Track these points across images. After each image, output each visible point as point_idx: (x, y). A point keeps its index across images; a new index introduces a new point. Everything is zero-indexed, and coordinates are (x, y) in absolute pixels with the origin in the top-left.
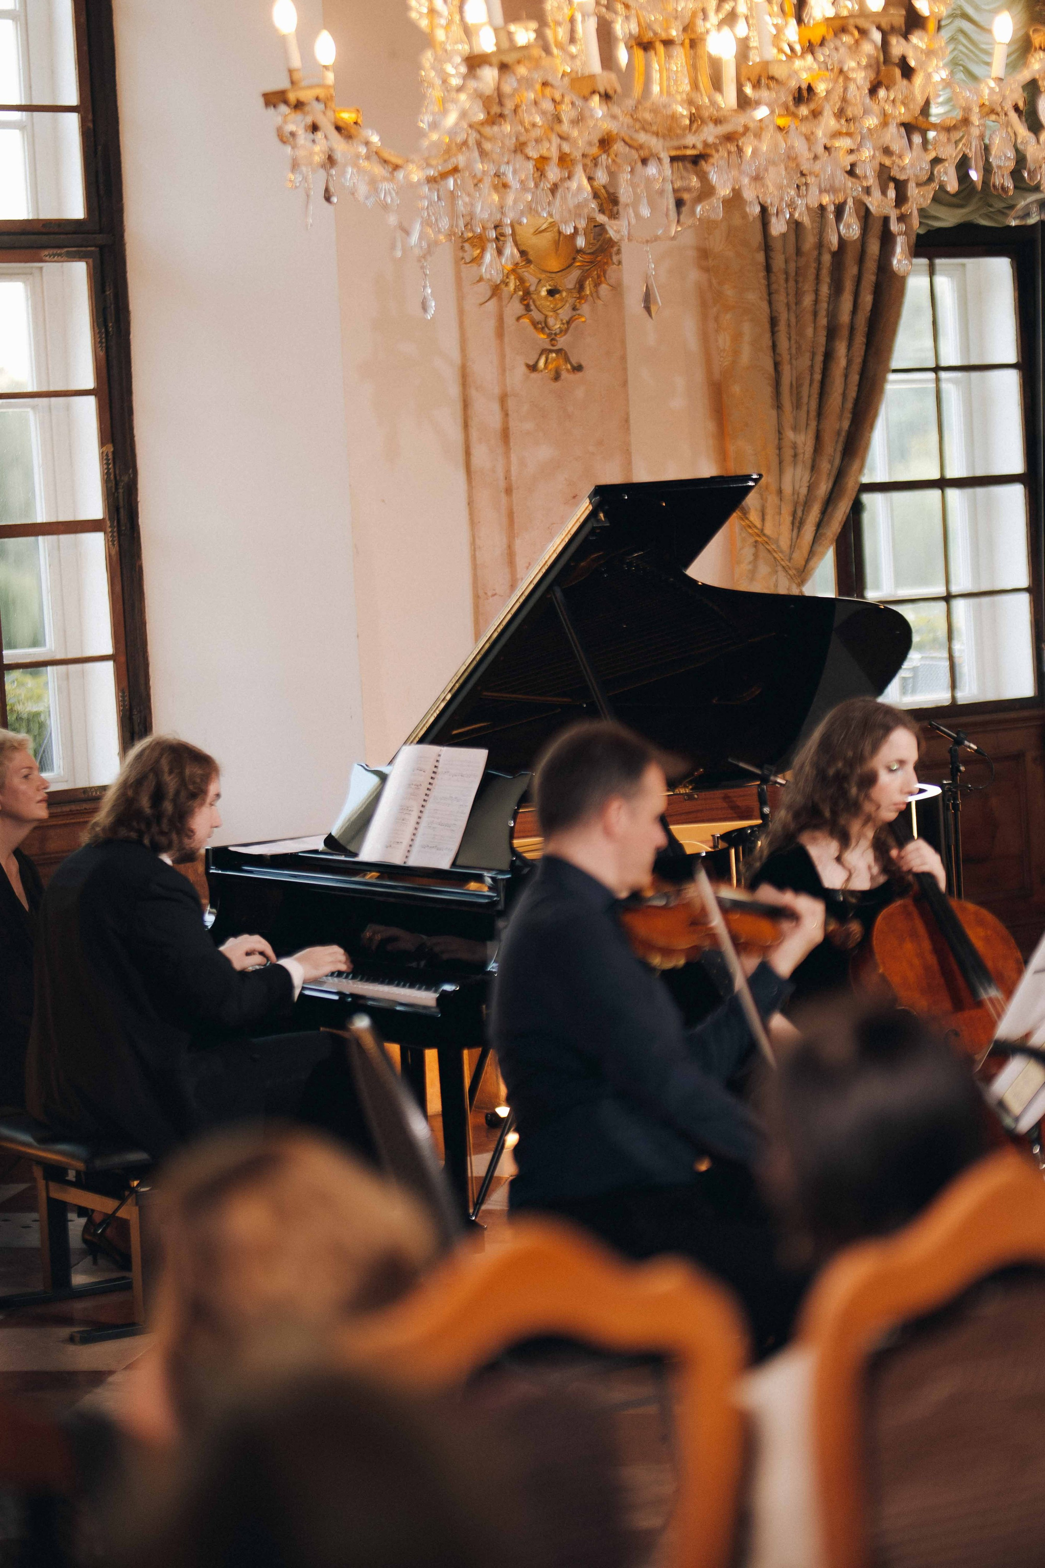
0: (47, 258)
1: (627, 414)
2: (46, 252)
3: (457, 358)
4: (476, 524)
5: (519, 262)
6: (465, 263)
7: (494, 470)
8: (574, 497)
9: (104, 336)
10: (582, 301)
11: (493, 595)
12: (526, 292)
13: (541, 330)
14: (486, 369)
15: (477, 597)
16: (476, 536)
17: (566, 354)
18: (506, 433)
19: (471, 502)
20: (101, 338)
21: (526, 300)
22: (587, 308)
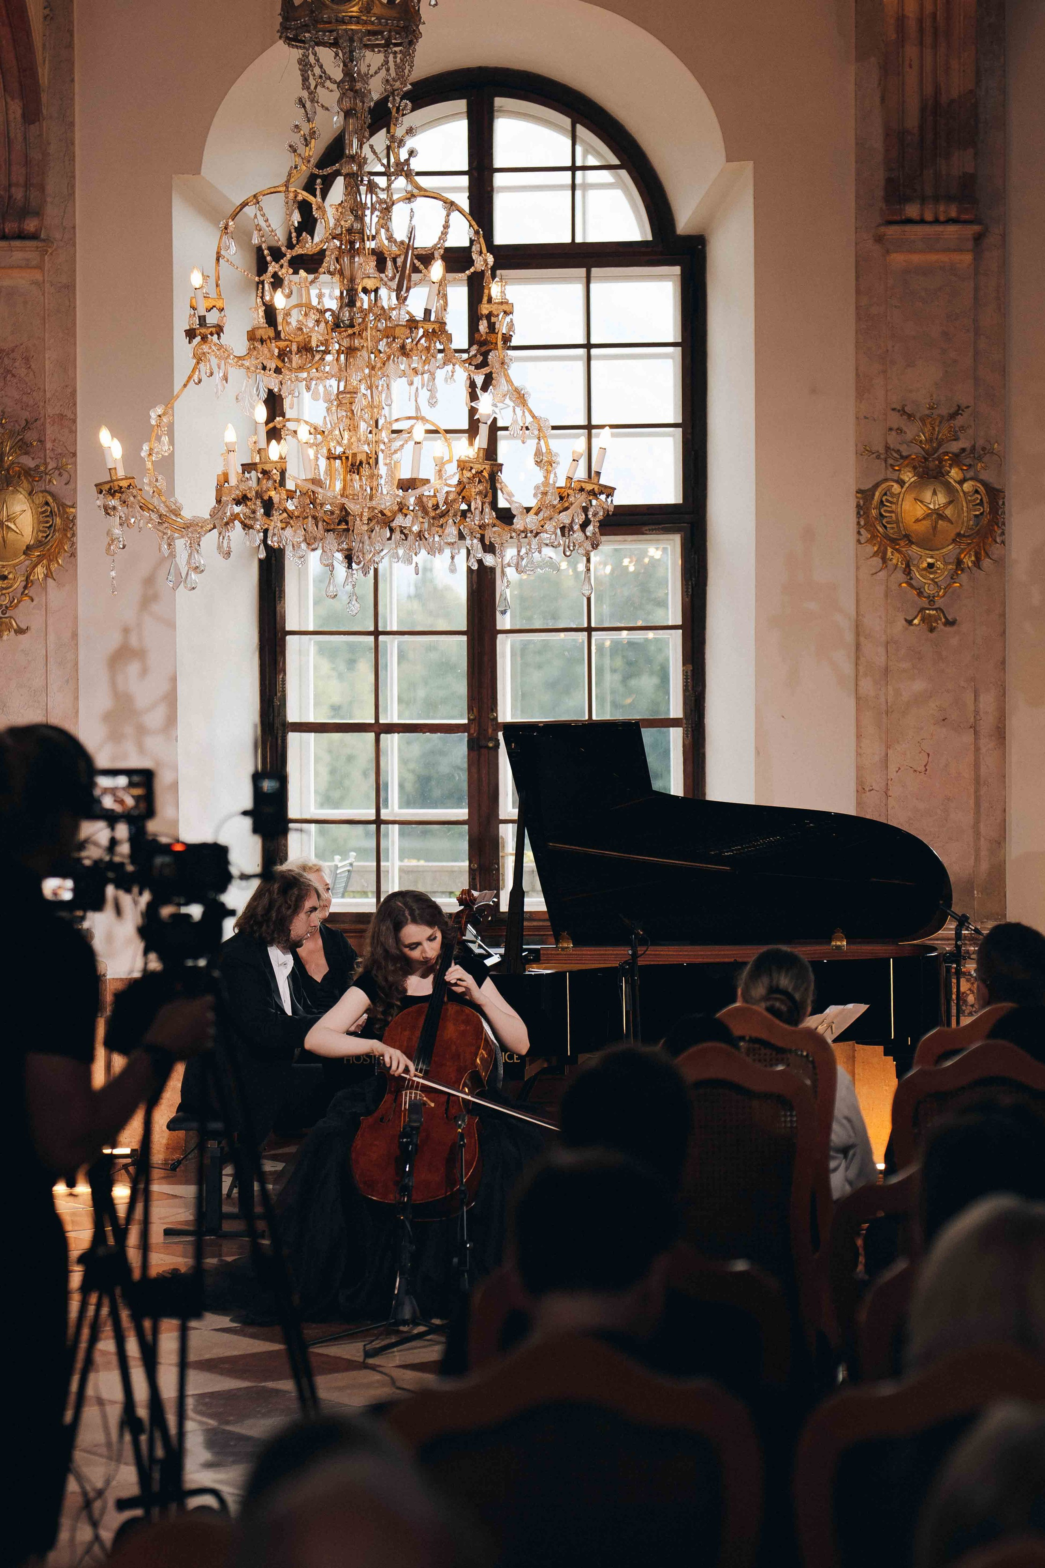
0: (648, 532)
1: (1004, 658)
2: (647, 528)
3: (855, 613)
4: (859, 736)
5: (902, 543)
6: (861, 543)
7: (877, 697)
8: (944, 720)
9: (690, 587)
10: (959, 572)
11: (870, 790)
12: (908, 566)
13: (920, 594)
14: (874, 622)
15: (857, 791)
16: (858, 746)
17: (943, 612)
18: (887, 670)
19: (858, 720)
20: (687, 588)
21: (907, 571)
22: (964, 577)
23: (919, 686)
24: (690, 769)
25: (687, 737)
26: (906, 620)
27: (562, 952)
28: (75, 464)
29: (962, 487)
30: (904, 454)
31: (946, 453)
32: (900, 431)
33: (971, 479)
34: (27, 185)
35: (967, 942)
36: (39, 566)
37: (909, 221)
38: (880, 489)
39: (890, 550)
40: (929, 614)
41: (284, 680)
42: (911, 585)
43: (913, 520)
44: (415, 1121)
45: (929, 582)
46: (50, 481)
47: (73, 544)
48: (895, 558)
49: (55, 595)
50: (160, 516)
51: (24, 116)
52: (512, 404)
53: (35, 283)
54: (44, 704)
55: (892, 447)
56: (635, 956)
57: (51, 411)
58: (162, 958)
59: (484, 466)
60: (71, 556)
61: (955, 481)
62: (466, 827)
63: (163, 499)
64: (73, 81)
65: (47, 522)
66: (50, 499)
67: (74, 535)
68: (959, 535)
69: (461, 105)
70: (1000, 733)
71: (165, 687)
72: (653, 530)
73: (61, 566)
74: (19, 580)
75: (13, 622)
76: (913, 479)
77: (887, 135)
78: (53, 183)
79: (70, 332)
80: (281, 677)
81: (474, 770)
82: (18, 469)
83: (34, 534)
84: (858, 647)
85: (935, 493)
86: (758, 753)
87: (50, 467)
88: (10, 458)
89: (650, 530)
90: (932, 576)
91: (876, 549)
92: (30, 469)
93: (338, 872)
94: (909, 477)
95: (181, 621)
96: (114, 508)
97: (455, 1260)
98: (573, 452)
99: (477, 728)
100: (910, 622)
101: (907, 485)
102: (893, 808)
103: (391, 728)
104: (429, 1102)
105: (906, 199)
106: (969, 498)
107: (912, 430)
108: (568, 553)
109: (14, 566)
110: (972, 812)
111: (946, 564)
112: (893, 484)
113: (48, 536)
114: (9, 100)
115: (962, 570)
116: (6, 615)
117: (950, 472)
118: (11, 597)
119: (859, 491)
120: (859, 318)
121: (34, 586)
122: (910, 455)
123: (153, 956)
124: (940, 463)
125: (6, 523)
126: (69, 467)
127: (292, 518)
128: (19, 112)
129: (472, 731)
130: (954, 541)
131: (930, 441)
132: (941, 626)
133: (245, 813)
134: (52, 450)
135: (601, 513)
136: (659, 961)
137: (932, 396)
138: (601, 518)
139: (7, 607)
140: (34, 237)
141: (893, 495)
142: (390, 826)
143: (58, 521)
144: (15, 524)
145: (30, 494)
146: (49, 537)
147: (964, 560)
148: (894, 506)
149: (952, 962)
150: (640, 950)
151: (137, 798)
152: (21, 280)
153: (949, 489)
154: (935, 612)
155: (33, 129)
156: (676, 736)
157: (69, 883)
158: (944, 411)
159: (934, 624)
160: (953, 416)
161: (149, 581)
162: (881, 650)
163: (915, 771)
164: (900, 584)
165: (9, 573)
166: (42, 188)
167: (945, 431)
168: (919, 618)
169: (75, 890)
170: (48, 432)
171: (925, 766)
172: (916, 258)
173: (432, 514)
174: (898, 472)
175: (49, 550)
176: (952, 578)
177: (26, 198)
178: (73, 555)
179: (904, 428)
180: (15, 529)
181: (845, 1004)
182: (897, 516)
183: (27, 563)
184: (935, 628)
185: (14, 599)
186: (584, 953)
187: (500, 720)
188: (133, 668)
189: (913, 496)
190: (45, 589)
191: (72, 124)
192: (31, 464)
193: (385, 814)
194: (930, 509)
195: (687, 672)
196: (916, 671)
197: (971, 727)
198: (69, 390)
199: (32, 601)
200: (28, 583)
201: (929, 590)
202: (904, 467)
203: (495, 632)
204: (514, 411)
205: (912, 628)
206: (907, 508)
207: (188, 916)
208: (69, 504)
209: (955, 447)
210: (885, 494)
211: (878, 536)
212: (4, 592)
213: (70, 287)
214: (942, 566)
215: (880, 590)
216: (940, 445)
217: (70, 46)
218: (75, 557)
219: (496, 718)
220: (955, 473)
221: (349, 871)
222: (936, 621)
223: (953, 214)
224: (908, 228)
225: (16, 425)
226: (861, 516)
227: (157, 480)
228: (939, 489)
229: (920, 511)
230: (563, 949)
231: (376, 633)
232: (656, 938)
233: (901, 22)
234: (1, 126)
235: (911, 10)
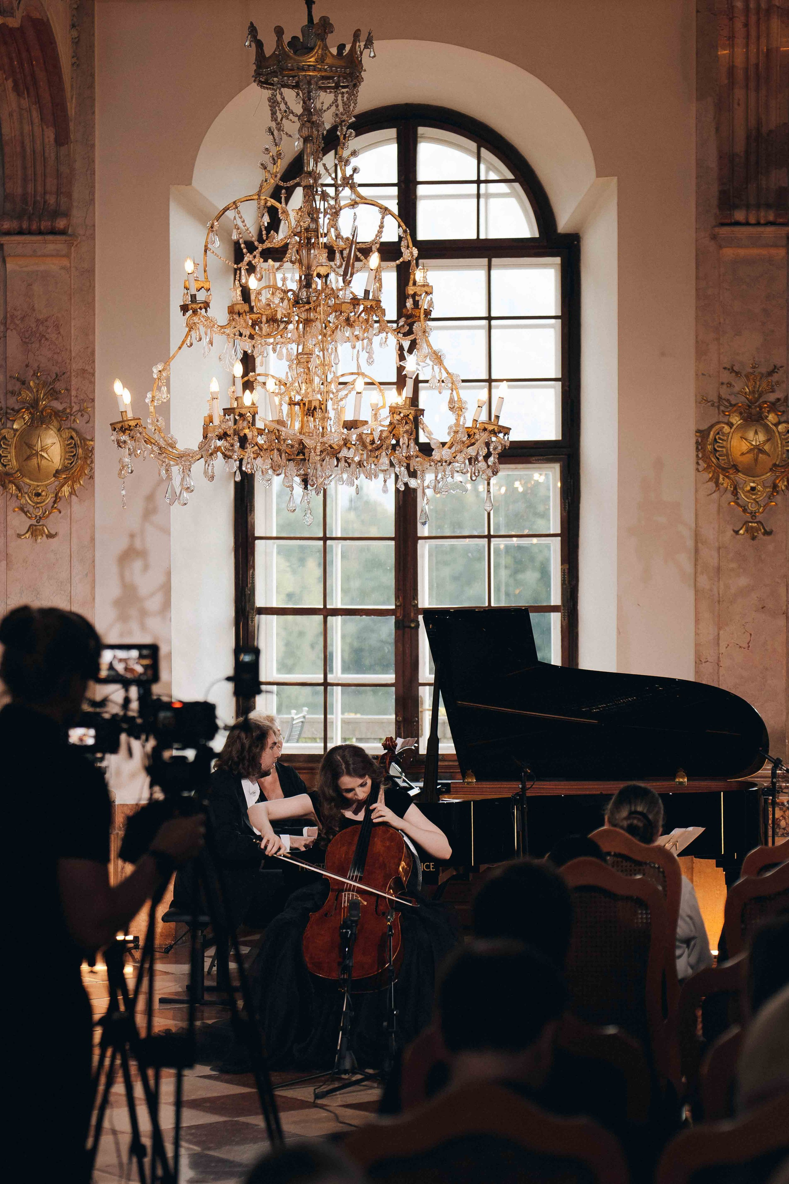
0: (534, 462)
2: (534, 459)
3: (693, 525)
4: (697, 621)
5: (731, 471)
6: (699, 471)
7: (711, 590)
8: (763, 608)
9: (567, 504)
10: (775, 494)
11: (705, 662)
12: (735, 488)
13: (745, 510)
14: (709, 532)
15: (696, 663)
16: (697, 628)
17: (762, 524)
18: (719, 569)
19: (696, 608)
20: (565, 505)
21: (735, 493)
22: (779, 498)
23: (743, 581)
24: (566, 644)
25: (564, 620)
26: (734, 531)
27: (467, 786)
28: (93, 407)
29: (777, 428)
30: (733, 402)
31: (765, 402)
32: (729, 385)
33: (784, 422)
34: (58, 193)
35: (780, 779)
36: (66, 486)
37: (737, 224)
38: (714, 430)
39: (721, 476)
40: (752, 527)
41: (253, 574)
42: (738, 504)
43: (740, 453)
44: (354, 916)
45: (752, 501)
46: (74, 420)
47: (92, 469)
48: (725, 483)
49: (77, 508)
50: (160, 448)
51: (56, 140)
52: (431, 363)
53: (63, 268)
54: (69, 592)
55: (723, 397)
56: (524, 789)
57: (75, 366)
58: (164, 790)
59: (410, 411)
60: (89, 479)
61: (772, 424)
62: (393, 689)
63: (162, 435)
64: (94, 113)
65: (72, 452)
66: (74, 434)
67: (92, 462)
68: (775, 465)
69: (392, 132)
71: (161, 579)
72: (538, 460)
73: (83, 486)
74: (50, 497)
75: (45, 529)
76: (739, 422)
77: (720, 157)
78: (78, 191)
79: (91, 305)
80: (251, 572)
81: (400, 645)
82: (50, 411)
83: (62, 461)
84: (697, 551)
85: (756, 433)
86: (619, 633)
87: (74, 410)
88: (44, 403)
89: (536, 460)
90: (754, 497)
91: (711, 475)
92: (59, 411)
93: (294, 722)
94: (736, 420)
95: (175, 527)
96: (125, 442)
97: (385, 1024)
98: (478, 401)
99: (402, 612)
100: (737, 532)
101: (735, 426)
102: (723, 675)
103: (336, 612)
104: (363, 901)
105: (735, 207)
106: (783, 437)
107: (738, 385)
108: (474, 478)
109: (46, 486)
110: (784, 678)
111: (764, 487)
112: (723, 425)
113: (72, 463)
114: (45, 127)
115: (778, 492)
116: (40, 524)
117: (767, 417)
118: (44, 510)
119: (698, 431)
120: (698, 297)
121: (62, 501)
122: (738, 403)
123: (157, 789)
124: (761, 409)
125: (40, 453)
126: (89, 409)
127: (262, 450)
128: (52, 137)
129: (398, 615)
130: (771, 470)
131: (753, 392)
132: (761, 536)
133: (229, 679)
134: (76, 396)
135: (500, 448)
136: (543, 793)
137: (754, 358)
138: (500, 451)
139: (40, 518)
140: (63, 232)
141: (724, 434)
142: (335, 687)
143: (80, 451)
144: (47, 453)
145: (59, 430)
146: (74, 464)
147: (779, 485)
148: (725, 443)
149: (769, 795)
150: (528, 784)
151: (146, 667)
152: (53, 266)
153: (767, 430)
154: (756, 524)
155: (63, 150)
156: (555, 619)
157: (92, 732)
158: (764, 370)
159: (756, 534)
160: (770, 374)
161: (150, 498)
162: (715, 554)
163: (740, 647)
164: (729, 503)
165: (42, 491)
166: (69, 195)
167: (764, 385)
168: (744, 529)
169: (96, 737)
170: (73, 383)
171: (748, 643)
172: (742, 252)
173: (370, 448)
174: (728, 417)
175: (73, 473)
176: (769, 498)
177: (58, 204)
178: (92, 477)
179: (733, 383)
180: (47, 457)
181: (687, 827)
182: (727, 450)
183: (57, 483)
184: (756, 537)
185: (46, 512)
186: (485, 786)
187: (420, 606)
188: (138, 565)
189: (740, 435)
190: (70, 503)
191: (93, 146)
192: (60, 407)
193: (331, 678)
194: (752, 445)
195: (564, 570)
196: (742, 570)
197: (784, 613)
198: (90, 350)
199: (60, 513)
200: (57, 499)
201: (752, 507)
202: (733, 413)
203: (416, 539)
204: (433, 369)
205: (738, 536)
206: (735, 444)
207: (184, 758)
208: (89, 438)
209: (772, 397)
210: (718, 433)
211: (712, 466)
212: (38, 505)
213: (91, 271)
214: (762, 489)
215: (714, 508)
216: (760, 396)
217: (92, 86)
218: (93, 478)
219: (417, 605)
220: (772, 418)
221: (302, 722)
222: (757, 531)
223: (771, 218)
224: (737, 229)
225: (49, 377)
226: (699, 450)
227: (158, 421)
228: (760, 430)
229: (745, 446)
230: (468, 783)
231: (325, 539)
232: (540, 775)
233: (731, 71)
234: (38, 147)
235: (739, 61)
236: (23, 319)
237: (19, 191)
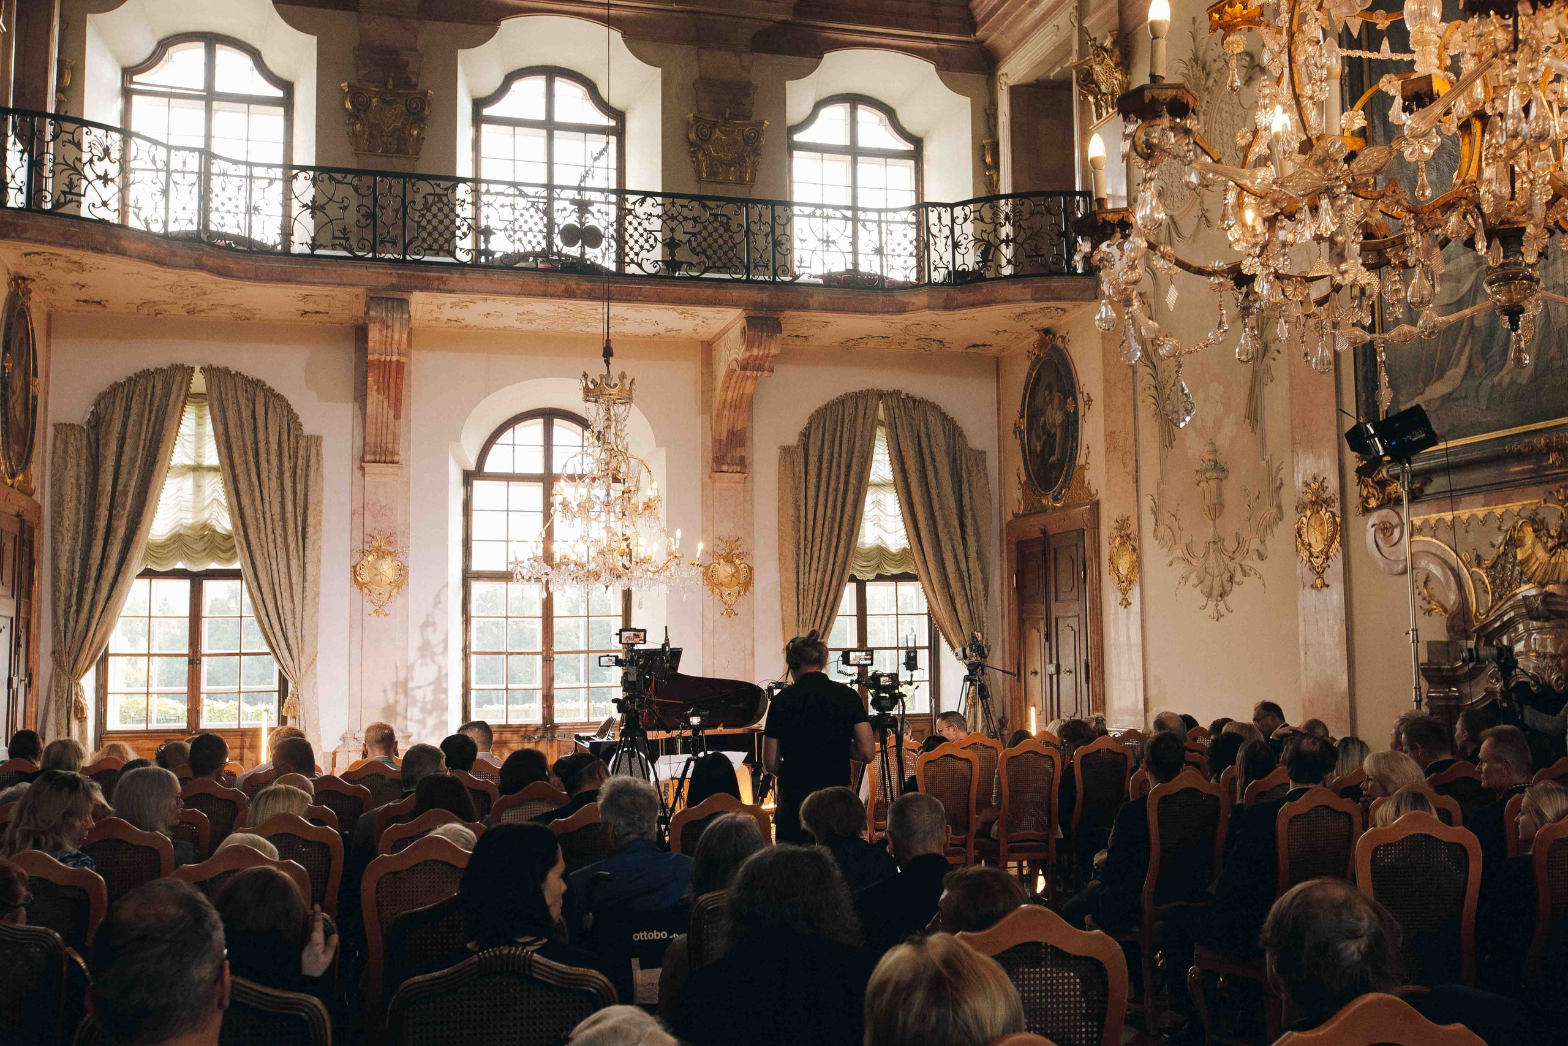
1: (754, 625)
3: (702, 611)
4: (703, 655)
5: (719, 586)
6: (704, 586)
7: (710, 641)
8: (734, 649)
12: (721, 594)
13: (725, 604)
14: (709, 614)
16: (703, 659)
17: (734, 611)
18: (714, 631)
19: (703, 649)
21: (721, 596)
22: (741, 598)
23: (725, 637)
26: (720, 614)
28: (409, 550)
29: (740, 566)
30: (721, 554)
31: (734, 554)
32: (718, 545)
33: (743, 563)
34: (393, 443)
36: (395, 590)
37: (722, 472)
38: (712, 566)
39: (715, 588)
40: (729, 611)
41: (471, 635)
42: (722, 601)
43: (723, 577)
45: (729, 600)
46: (399, 557)
47: (408, 581)
48: (716, 591)
49: (400, 601)
51: (394, 417)
53: (395, 481)
54: (395, 643)
55: (716, 551)
57: (400, 530)
60: (407, 586)
61: (738, 564)
62: (541, 691)
65: (399, 573)
66: (399, 564)
67: (408, 578)
68: (739, 583)
69: (542, 420)
70: (753, 653)
73: (403, 590)
74: (387, 595)
75: (384, 612)
76: (724, 563)
77: (714, 441)
78: (403, 443)
79: (408, 499)
82: (387, 552)
83: (394, 577)
84: (703, 623)
87: (399, 551)
88: (384, 548)
90: (730, 598)
91: (709, 588)
92: (392, 552)
94: (722, 561)
100: (722, 614)
101: (721, 565)
103: (512, 654)
105: (722, 464)
106: (742, 570)
107: (722, 545)
109: (385, 590)
111: (735, 593)
112: (717, 565)
114: (389, 410)
115: (740, 596)
116: (382, 609)
117: (736, 561)
119: (703, 568)
120: (703, 505)
121: (392, 597)
124: (732, 557)
125: (382, 573)
126: (407, 551)
128: (392, 416)
129: (544, 655)
130: (737, 585)
131: (730, 549)
132: (734, 616)
134: (400, 544)
137: (728, 534)
139: (381, 606)
140: (395, 463)
141: (716, 568)
143: (402, 572)
144: (385, 573)
145: (392, 562)
146: (399, 578)
147: (741, 592)
148: (716, 572)
152: (389, 479)
153: (735, 566)
154: (731, 610)
155: (397, 422)
158: (733, 539)
160: (736, 541)
161: (437, 596)
162: (711, 624)
163: (724, 667)
164: (719, 601)
165: (382, 593)
166: (398, 444)
167: (734, 546)
168: (725, 612)
170: (399, 538)
171: (727, 666)
172: (724, 485)
174: (718, 560)
175: (398, 584)
176: (736, 598)
177: (393, 449)
179: (720, 545)
180: (385, 575)
182: (717, 576)
183: (390, 588)
184: (731, 616)
185: (384, 603)
188: (430, 629)
189: (723, 569)
190: (396, 599)
191: (410, 421)
192: (393, 550)
194: (730, 573)
196: (724, 632)
197: (743, 652)
198: (407, 522)
199: (392, 603)
200: (390, 596)
201: (728, 602)
202: (720, 559)
203: (553, 617)
205: (723, 616)
206: (721, 573)
208: (406, 565)
209: (737, 552)
210: (713, 568)
211: (710, 584)
212: (381, 600)
213: (408, 483)
214: (733, 594)
215: (711, 603)
216: (732, 551)
219: (553, 650)
220: (738, 562)
222: (731, 614)
223: (737, 470)
224: (722, 474)
225: (386, 535)
226: (703, 576)
228: (732, 567)
229: (725, 574)
233: (725, 401)
234: (385, 419)
235: (729, 399)
236: (373, 505)
237: (373, 441)
